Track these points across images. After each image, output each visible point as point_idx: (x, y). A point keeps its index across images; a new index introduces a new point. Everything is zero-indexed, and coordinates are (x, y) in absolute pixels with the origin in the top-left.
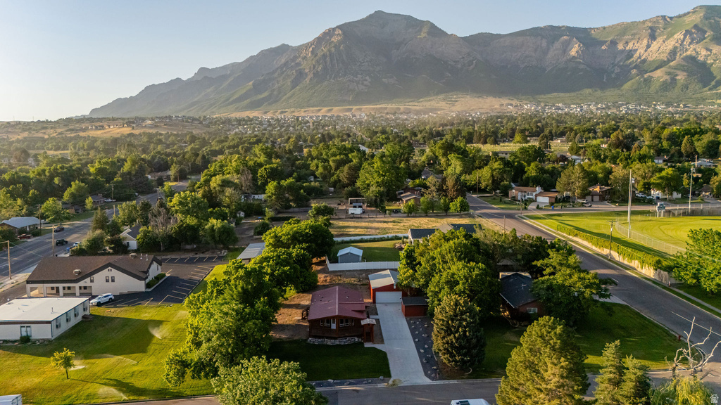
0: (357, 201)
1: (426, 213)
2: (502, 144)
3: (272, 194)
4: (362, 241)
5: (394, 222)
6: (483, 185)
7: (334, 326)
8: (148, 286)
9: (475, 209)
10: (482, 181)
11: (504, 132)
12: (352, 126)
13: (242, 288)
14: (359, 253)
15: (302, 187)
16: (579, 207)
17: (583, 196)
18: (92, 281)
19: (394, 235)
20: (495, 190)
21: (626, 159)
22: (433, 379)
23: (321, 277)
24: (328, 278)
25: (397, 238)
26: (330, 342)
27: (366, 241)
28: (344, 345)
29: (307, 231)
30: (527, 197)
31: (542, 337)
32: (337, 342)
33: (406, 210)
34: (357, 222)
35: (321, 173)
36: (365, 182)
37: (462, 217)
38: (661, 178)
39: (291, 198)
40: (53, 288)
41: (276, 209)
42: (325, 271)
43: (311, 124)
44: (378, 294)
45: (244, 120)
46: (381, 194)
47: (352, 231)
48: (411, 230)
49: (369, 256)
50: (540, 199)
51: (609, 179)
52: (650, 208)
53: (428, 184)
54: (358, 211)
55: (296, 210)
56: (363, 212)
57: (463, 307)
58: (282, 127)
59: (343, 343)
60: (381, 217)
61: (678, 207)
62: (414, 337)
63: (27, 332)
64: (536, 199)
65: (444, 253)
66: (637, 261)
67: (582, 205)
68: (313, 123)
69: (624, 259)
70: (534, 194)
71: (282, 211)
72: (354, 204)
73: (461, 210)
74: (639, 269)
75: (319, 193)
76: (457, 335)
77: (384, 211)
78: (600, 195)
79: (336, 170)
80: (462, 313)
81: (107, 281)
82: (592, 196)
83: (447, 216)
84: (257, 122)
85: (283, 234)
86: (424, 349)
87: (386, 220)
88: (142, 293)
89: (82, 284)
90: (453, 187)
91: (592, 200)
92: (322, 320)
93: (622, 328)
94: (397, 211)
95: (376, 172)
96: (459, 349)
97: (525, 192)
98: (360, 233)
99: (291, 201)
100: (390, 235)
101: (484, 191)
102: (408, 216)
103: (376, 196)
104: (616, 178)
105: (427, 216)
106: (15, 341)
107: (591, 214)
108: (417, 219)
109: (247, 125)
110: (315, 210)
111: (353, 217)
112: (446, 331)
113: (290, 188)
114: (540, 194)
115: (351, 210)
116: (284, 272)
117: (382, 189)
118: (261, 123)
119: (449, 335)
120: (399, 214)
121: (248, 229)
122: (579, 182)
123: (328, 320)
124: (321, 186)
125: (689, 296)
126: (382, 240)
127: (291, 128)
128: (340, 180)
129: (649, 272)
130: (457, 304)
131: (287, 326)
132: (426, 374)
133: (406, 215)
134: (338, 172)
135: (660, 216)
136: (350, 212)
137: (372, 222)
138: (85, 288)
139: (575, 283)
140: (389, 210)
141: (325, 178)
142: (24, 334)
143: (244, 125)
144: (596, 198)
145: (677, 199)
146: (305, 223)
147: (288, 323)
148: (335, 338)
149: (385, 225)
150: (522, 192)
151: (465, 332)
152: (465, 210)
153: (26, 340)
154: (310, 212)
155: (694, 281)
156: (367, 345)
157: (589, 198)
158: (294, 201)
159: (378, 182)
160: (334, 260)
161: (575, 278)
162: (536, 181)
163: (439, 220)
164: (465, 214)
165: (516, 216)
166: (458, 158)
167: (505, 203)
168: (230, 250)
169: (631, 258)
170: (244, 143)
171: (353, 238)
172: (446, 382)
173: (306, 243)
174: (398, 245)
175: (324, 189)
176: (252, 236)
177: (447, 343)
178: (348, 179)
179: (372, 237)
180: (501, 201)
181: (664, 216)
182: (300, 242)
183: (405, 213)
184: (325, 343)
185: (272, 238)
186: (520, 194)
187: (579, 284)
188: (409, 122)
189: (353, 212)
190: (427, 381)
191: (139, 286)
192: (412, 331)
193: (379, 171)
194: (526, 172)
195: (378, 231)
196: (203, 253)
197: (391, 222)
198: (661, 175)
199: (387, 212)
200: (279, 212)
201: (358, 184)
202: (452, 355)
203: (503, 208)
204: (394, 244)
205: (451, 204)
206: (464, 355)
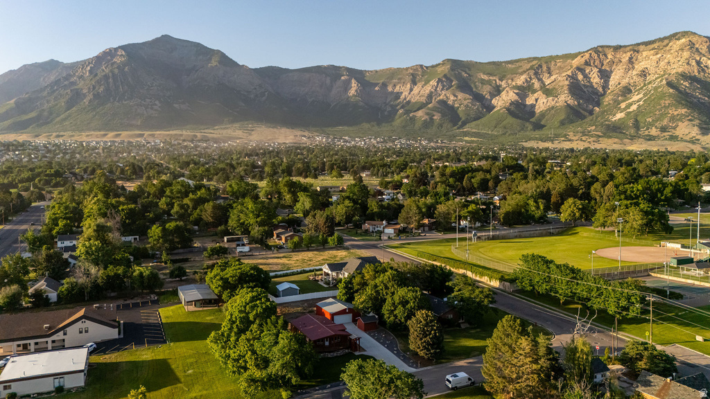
0: (234, 240)
1: (308, 247)
2: (322, 177)
6: (337, 219)
7: (327, 343)
8: (121, 333)
9: (347, 241)
12: (150, 153)
14: (294, 286)
16: (418, 236)
17: (418, 228)
18: (65, 334)
20: (347, 224)
21: (435, 196)
22: (416, 368)
24: (279, 310)
25: (305, 272)
26: (330, 355)
29: (251, 272)
30: (377, 229)
31: (510, 326)
33: (290, 245)
34: (253, 259)
35: (177, 212)
37: (338, 250)
38: (468, 212)
39: (176, 240)
40: (19, 346)
43: (101, 151)
44: (335, 317)
45: (13, 145)
48: (328, 265)
50: (388, 231)
51: (434, 213)
52: (467, 235)
54: (245, 249)
56: (251, 250)
57: (431, 317)
58: (65, 154)
60: (269, 254)
61: (484, 234)
62: (383, 344)
63: (59, 382)
64: (384, 231)
66: (486, 277)
67: (420, 235)
68: (103, 150)
69: (476, 276)
70: (382, 227)
72: (237, 242)
73: (338, 244)
74: (488, 283)
76: (431, 336)
77: (269, 248)
78: (429, 226)
81: (81, 332)
82: (424, 227)
83: (325, 249)
84: (31, 147)
86: (395, 351)
87: (276, 255)
89: (54, 337)
91: (424, 230)
94: (280, 248)
96: (432, 346)
97: (375, 225)
102: (293, 251)
103: (262, 235)
104: (440, 213)
105: (308, 250)
108: (303, 253)
109: (19, 150)
112: (423, 334)
113: (177, 231)
114: (386, 227)
118: (36, 148)
119: (425, 337)
120: (283, 250)
122: (416, 217)
123: (323, 340)
125: (526, 298)
126: (293, 274)
127: (78, 156)
129: (495, 284)
132: (409, 366)
134: (198, 211)
135: (475, 241)
136: (238, 250)
137: (267, 258)
139: (478, 296)
140: (273, 246)
142: (57, 385)
143: (14, 151)
144: (427, 229)
145: (478, 227)
148: (332, 352)
149: (280, 261)
150: (372, 225)
151: (435, 333)
152: (342, 243)
154: (205, 252)
155: (531, 288)
157: (422, 228)
158: (179, 242)
159: (257, 222)
160: (277, 294)
162: (380, 216)
163: (322, 253)
164: (340, 247)
165: (378, 246)
166: (307, 195)
167: (361, 235)
168: (159, 294)
169: (482, 275)
172: (425, 368)
174: (311, 278)
177: (425, 342)
178: (213, 218)
179: (281, 273)
180: (357, 233)
181: (478, 241)
184: (326, 356)
185: (219, 280)
186: (371, 227)
187: (481, 296)
188: (211, 151)
189: (241, 250)
190: (412, 370)
191: (112, 333)
192: (377, 340)
195: (280, 267)
197: (283, 257)
199: (273, 248)
201: (231, 222)
202: (428, 350)
203: (363, 240)
204: (308, 277)
205: (329, 239)
206: (436, 349)
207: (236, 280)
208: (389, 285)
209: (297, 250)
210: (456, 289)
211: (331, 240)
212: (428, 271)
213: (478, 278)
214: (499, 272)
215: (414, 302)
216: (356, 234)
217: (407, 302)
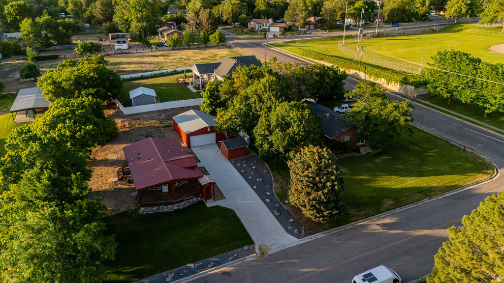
0: (118, 37)
1: (189, 45)
3: (29, 32)
4: (142, 78)
5: (163, 55)
6: (224, 18)
7: (165, 189)
9: (231, 39)
10: (224, 15)
13: (49, 179)
14: (152, 93)
15: (59, 25)
16: (303, 34)
17: (304, 26)
19: (173, 70)
20: (234, 22)
22: (298, 236)
23: (119, 122)
24: (126, 123)
25: (176, 73)
26: (167, 209)
28: (184, 209)
29: (92, 74)
30: (262, 27)
32: (175, 207)
33: (170, 43)
34: (128, 57)
35: (72, 10)
36: (122, 18)
37: (220, 48)
38: (355, 9)
39: (50, 35)
41: (36, 48)
42: (119, 115)
44: (192, 138)
46: (145, 29)
47: (128, 68)
48: (197, 65)
49: (164, 94)
50: (273, 29)
51: (321, 11)
52: (354, 33)
53: (187, 19)
54: (124, 46)
55: (58, 47)
56: (130, 47)
59: (182, 207)
60: (148, 52)
61: (369, 32)
62: (251, 183)
64: (269, 29)
66: (383, 79)
67: (305, 33)
69: (370, 77)
70: (268, 25)
71: (42, 49)
72: (118, 40)
73: (220, 42)
74: (385, 85)
75: (76, 30)
76: (326, 191)
77: (149, 45)
78: (314, 24)
80: (327, 166)
82: (309, 25)
83: (207, 47)
85: (63, 80)
86: (268, 197)
87: (154, 54)
91: (309, 28)
94: (161, 45)
95: (133, 8)
96: (326, 204)
97: (261, 23)
98: (136, 69)
99: (51, 38)
100: (170, 71)
101: (226, 23)
102: (173, 49)
103: (140, 31)
104: (326, 10)
105: (190, 49)
107: (316, 40)
108: (183, 51)
110: (82, 48)
111: (121, 53)
112: (312, 188)
113: (48, 25)
114: (271, 25)
115: (117, 46)
116: (87, 132)
117: (145, 24)
120: (163, 48)
121: (12, 71)
122: (302, 14)
124: (76, 23)
125: (435, 106)
126: (162, 75)
128: (94, 17)
129: (394, 87)
133: (171, 48)
134: (90, 8)
135: (360, 39)
136: (116, 48)
137: (142, 57)
140: (154, 44)
141: (77, 14)
144: (312, 27)
148: (171, 204)
149: (156, 60)
150: (258, 23)
151: (333, 186)
152: (223, 42)
154: (76, 49)
156: (210, 204)
157: (307, 27)
158: (54, 38)
159: (137, 18)
160: (128, 103)
162: (267, 15)
163: (202, 52)
164: (223, 45)
165: (262, 44)
167: (247, 33)
171: (133, 76)
173: (93, 88)
174: (181, 80)
175: (79, 25)
176: (18, 79)
177: (315, 199)
178: (102, 14)
179: (153, 73)
180: (243, 31)
181: (362, 38)
182: (86, 88)
183: (170, 46)
184: (161, 210)
185: (50, 84)
186: (257, 25)
189: (119, 47)
193: (135, 7)
195: (152, 66)
197: (160, 56)
198: (355, 7)
199: (153, 46)
200: (40, 51)
201: (116, 19)
202: (319, 211)
203: (248, 39)
204: (177, 79)
205: (211, 37)
206: (332, 209)
207: (71, 85)
208: (265, 97)
209: (177, 47)
211: (213, 38)
212: (317, 74)
214: (399, 73)
215: (298, 126)
216: (242, 33)
217: (288, 125)
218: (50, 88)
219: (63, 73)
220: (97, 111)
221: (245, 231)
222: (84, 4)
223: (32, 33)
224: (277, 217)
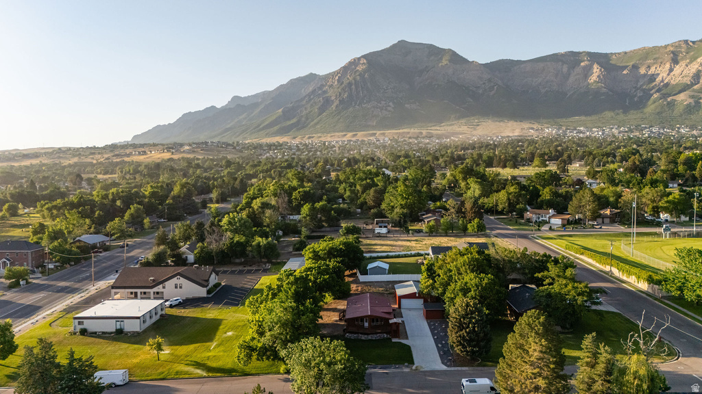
0: (382, 222)
1: (447, 233)
2: (521, 168)
3: (307, 214)
4: (387, 257)
5: (416, 241)
6: (500, 208)
7: (366, 325)
8: (209, 292)
9: (492, 229)
10: (499, 204)
11: (523, 156)
12: (376, 150)
14: (386, 266)
15: (333, 209)
16: (590, 228)
17: (594, 219)
18: (164, 287)
19: (417, 252)
20: (511, 212)
21: (639, 184)
22: (448, 366)
23: (354, 287)
24: (360, 288)
26: (363, 337)
27: (392, 257)
28: (376, 340)
29: (341, 246)
30: (541, 219)
32: (370, 337)
33: (427, 230)
34: (383, 240)
35: (349, 196)
36: (389, 204)
37: (479, 237)
38: (667, 202)
39: (323, 218)
40: (132, 293)
41: (310, 229)
42: (357, 282)
43: (337, 149)
44: (403, 301)
45: (274, 145)
46: (404, 215)
47: (378, 248)
48: (432, 247)
49: (394, 269)
50: (553, 221)
51: (619, 202)
52: (657, 230)
53: (448, 206)
54: (384, 231)
55: (328, 229)
56: (389, 232)
57: (472, 308)
58: (309, 151)
59: (374, 338)
60: (405, 237)
61: (683, 229)
62: (433, 335)
63: (120, 325)
64: (549, 221)
65: (459, 266)
67: (593, 226)
68: (339, 148)
69: (623, 275)
70: (548, 216)
71: (315, 230)
72: (380, 225)
73: (478, 230)
74: (636, 284)
75: (348, 215)
76: (467, 330)
77: (408, 231)
78: (610, 218)
79: (363, 193)
80: (472, 313)
81: (176, 287)
82: (603, 218)
83: (466, 236)
85: (321, 250)
86: (442, 344)
87: (409, 239)
88: (204, 298)
89: (156, 289)
90: (471, 209)
91: (603, 222)
92: (357, 319)
93: (611, 331)
94: (420, 231)
95: (400, 195)
96: (470, 341)
97: (539, 214)
98: (386, 250)
99: (323, 221)
100: (413, 252)
101: (501, 213)
102: (430, 236)
103: (400, 217)
104: (625, 201)
105: (447, 236)
106: (112, 333)
107: (600, 235)
108: (438, 238)
109: (278, 149)
110: (345, 230)
111: (380, 236)
112: (458, 327)
113: (323, 209)
114: (553, 216)
115: (378, 230)
116: (324, 280)
117: (405, 211)
118: (290, 148)
119: (461, 330)
120: (422, 234)
121: (287, 246)
122: (589, 205)
123: (362, 319)
124: (349, 208)
126: (405, 256)
127: (318, 153)
128: (366, 203)
129: (644, 286)
130: (468, 305)
131: (328, 324)
132: (443, 363)
133: (427, 234)
134: (365, 195)
135: (666, 237)
136: (376, 232)
138: (158, 293)
139: (569, 292)
140: (412, 230)
141: (353, 200)
142: (118, 327)
143: (274, 150)
144: (607, 220)
145: (684, 221)
146: (339, 241)
147: (328, 322)
148: (368, 334)
149: (408, 244)
150: (536, 214)
152: (482, 231)
153: (120, 332)
154: (340, 231)
155: (679, 293)
156: (395, 340)
157: (600, 220)
158: (326, 222)
159: (401, 205)
160: (365, 272)
161: (570, 287)
162: (549, 204)
163: (458, 239)
164: (482, 235)
165: (530, 236)
166: (476, 182)
167: (521, 224)
168: (273, 264)
169: (629, 274)
170: (276, 167)
171: (380, 254)
172: (459, 368)
173: (341, 257)
174: (420, 261)
175: (352, 210)
176: (291, 252)
177: (460, 336)
178: (374, 201)
179: (397, 253)
181: (670, 237)
182: (335, 257)
183: (427, 233)
184: (360, 338)
185: (311, 253)
186: (534, 216)
188: (431, 146)
190: (444, 368)
191: (201, 292)
192: (432, 331)
193: (402, 195)
194: (541, 196)
195: (402, 249)
196: (250, 266)
197: (414, 241)
198: (669, 199)
199: (410, 232)
200: (313, 232)
201: (383, 206)
202: (464, 347)
203: (518, 229)
204: (417, 260)
205: (469, 226)
207: (325, 254)
209: (434, 234)
210: (547, 281)
211: (471, 226)
213: (625, 278)
216: (517, 223)
218: (310, 255)
219: (321, 246)
220: (338, 273)
221: (412, 358)
222: (360, 192)
223: (309, 216)
224: (440, 355)
